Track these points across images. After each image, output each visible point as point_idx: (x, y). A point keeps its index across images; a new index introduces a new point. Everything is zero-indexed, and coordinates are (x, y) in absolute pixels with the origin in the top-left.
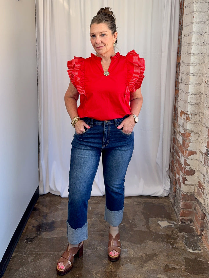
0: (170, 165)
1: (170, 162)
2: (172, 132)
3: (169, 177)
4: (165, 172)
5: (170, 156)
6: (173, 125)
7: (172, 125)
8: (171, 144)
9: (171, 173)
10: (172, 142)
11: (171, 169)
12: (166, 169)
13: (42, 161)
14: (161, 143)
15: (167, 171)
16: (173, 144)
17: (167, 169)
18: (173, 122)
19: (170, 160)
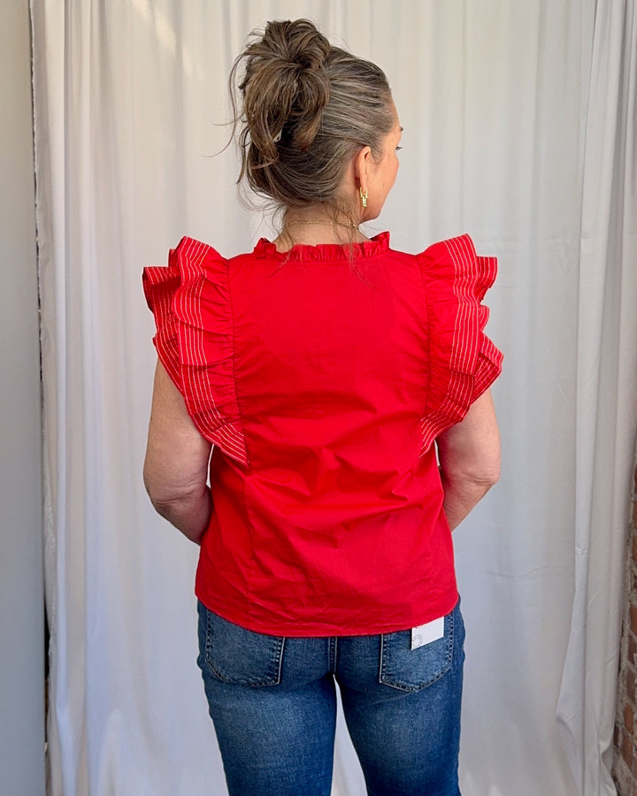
0: (616, 730)
1: (617, 714)
2: (624, 585)
3: (615, 779)
4: (594, 759)
5: (618, 687)
6: (630, 555)
7: (625, 557)
8: (622, 635)
9: (622, 764)
10: (627, 627)
11: (620, 744)
12: (599, 746)
13: (58, 710)
14: (576, 630)
15: (604, 755)
16: (630, 637)
17: (605, 744)
18: (631, 541)
19: (616, 706)
